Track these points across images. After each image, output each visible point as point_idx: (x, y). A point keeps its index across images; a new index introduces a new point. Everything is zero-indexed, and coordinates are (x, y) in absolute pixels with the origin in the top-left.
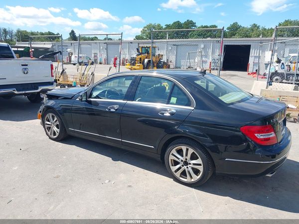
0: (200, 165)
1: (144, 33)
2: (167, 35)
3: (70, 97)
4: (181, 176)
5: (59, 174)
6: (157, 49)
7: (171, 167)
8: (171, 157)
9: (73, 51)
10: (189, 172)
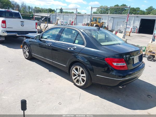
0: (85, 77)
1: (98, 10)
2: (109, 12)
3: (34, 38)
4: (77, 82)
5: (20, 74)
6: (101, 19)
7: (73, 77)
8: (73, 72)
9: (59, 19)
10: (80, 80)
